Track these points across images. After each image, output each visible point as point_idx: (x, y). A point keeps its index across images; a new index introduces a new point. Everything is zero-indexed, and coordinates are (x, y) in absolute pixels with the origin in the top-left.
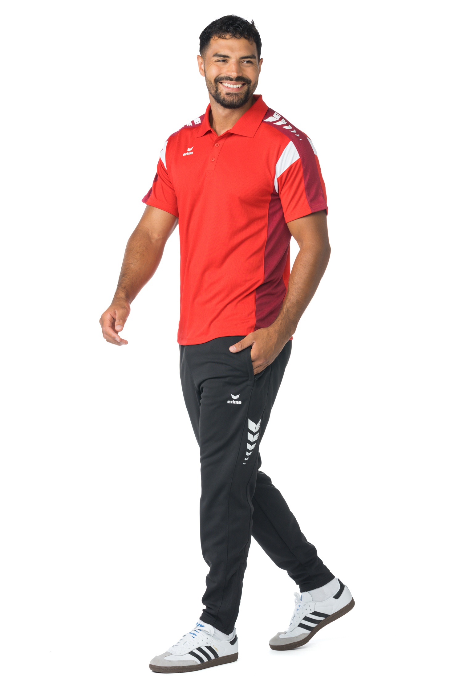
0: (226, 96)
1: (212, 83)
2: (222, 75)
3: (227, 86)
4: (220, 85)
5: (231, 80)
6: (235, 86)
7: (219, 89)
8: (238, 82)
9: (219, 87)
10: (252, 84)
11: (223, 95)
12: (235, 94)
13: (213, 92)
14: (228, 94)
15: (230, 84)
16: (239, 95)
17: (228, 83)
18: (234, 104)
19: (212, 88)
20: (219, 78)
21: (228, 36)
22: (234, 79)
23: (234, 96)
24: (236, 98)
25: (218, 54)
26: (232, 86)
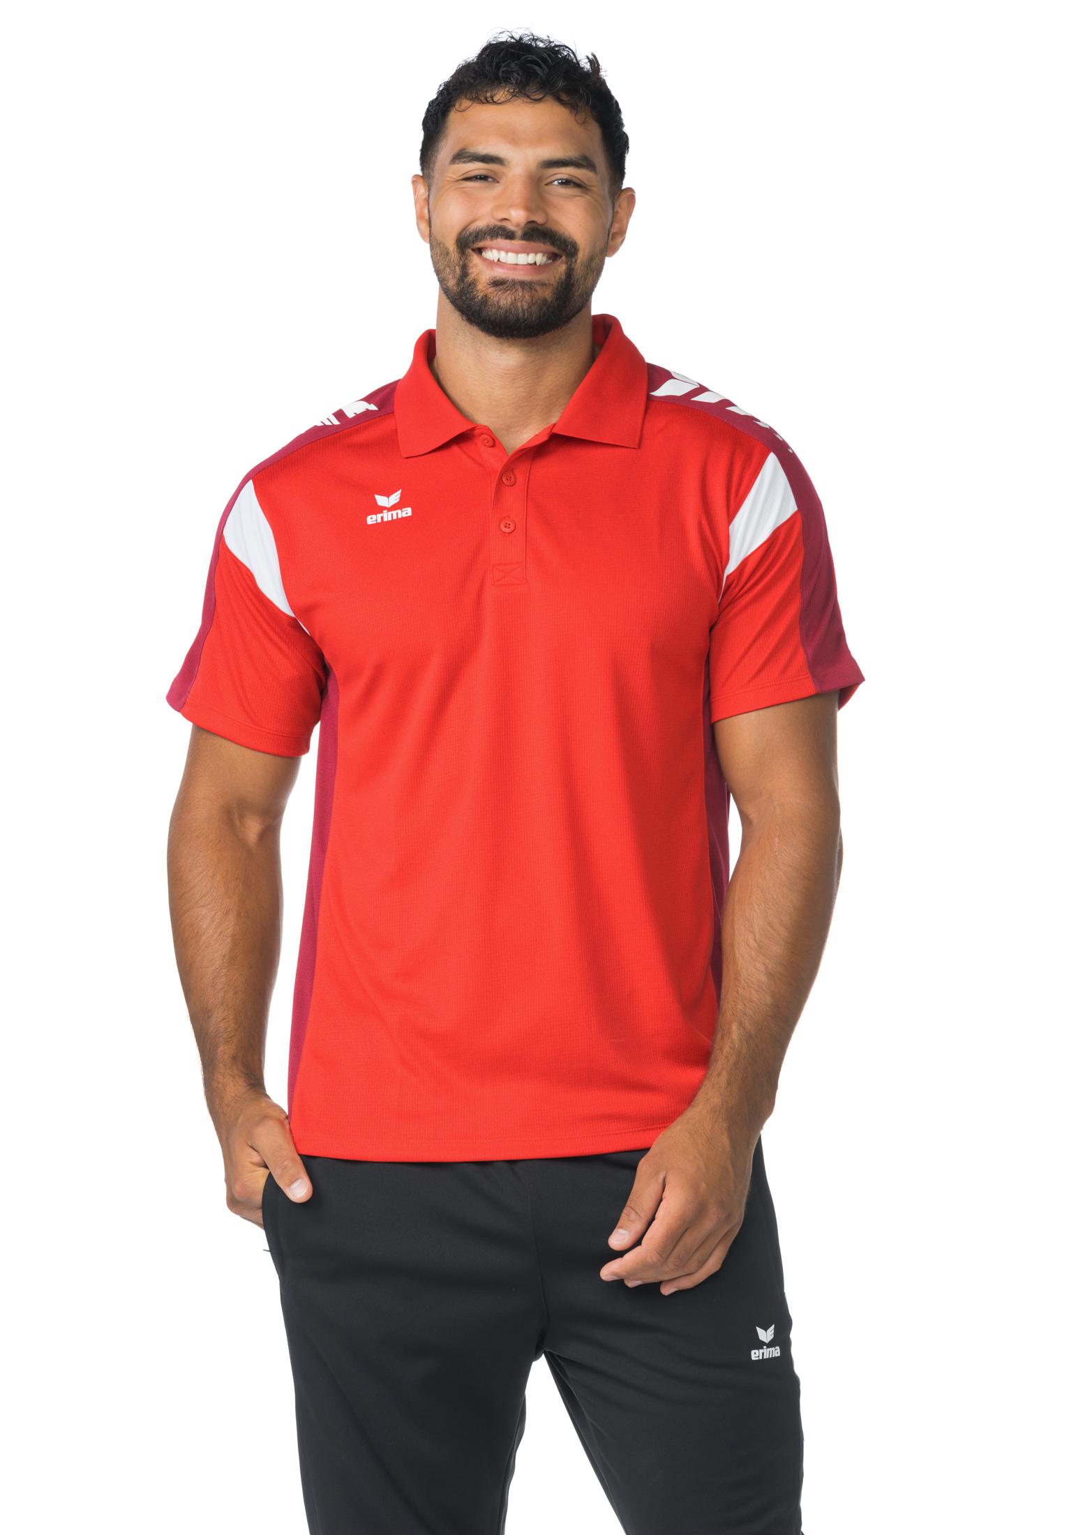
0: (491, 290)
1: (448, 253)
2: (481, 224)
3: (496, 260)
4: (475, 259)
5: (510, 236)
6: (524, 259)
7: (470, 271)
8: (532, 244)
9: (471, 265)
10: (582, 255)
11: (482, 287)
12: (523, 284)
13: (452, 283)
14: (497, 283)
15: (507, 252)
16: (538, 288)
17: (499, 249)
18: (518, 319)
19: (448, 270)
20: (470, 234)
21: (500, 95)
22: (519, 233)
23: (520, 290)
24: (523, 296)
25: (467, 153)
26: (510, 258)
